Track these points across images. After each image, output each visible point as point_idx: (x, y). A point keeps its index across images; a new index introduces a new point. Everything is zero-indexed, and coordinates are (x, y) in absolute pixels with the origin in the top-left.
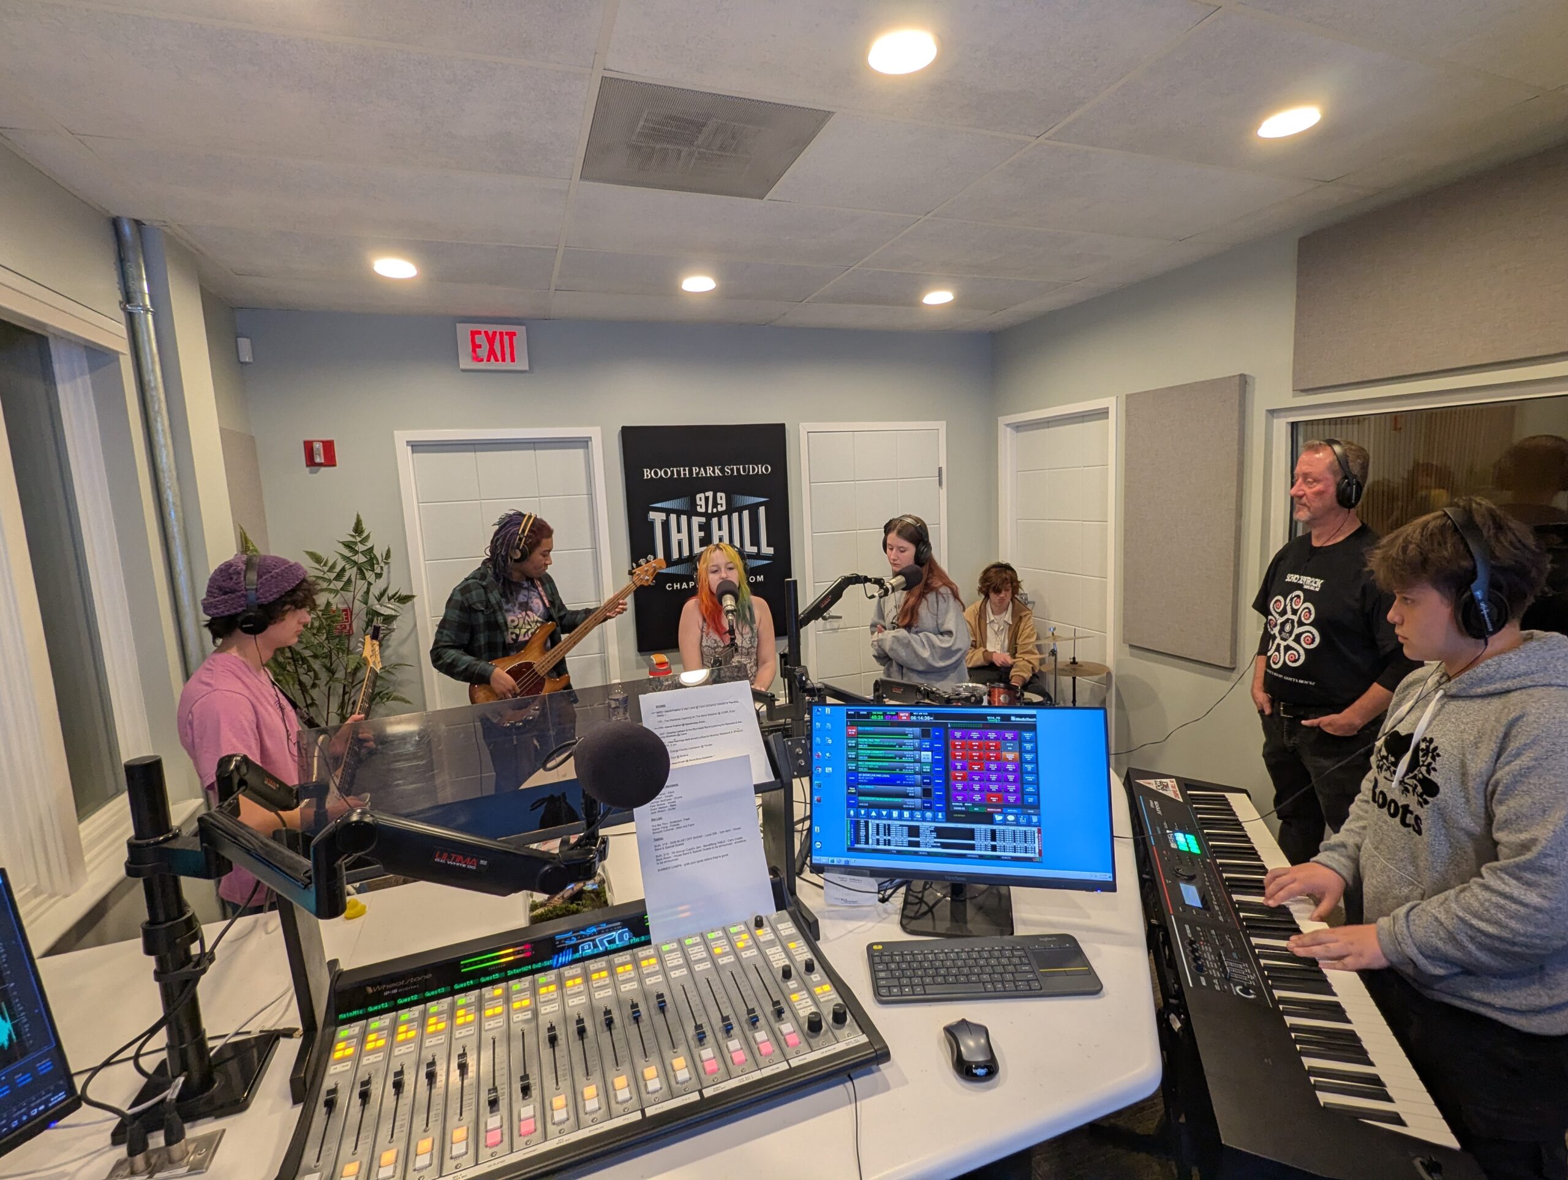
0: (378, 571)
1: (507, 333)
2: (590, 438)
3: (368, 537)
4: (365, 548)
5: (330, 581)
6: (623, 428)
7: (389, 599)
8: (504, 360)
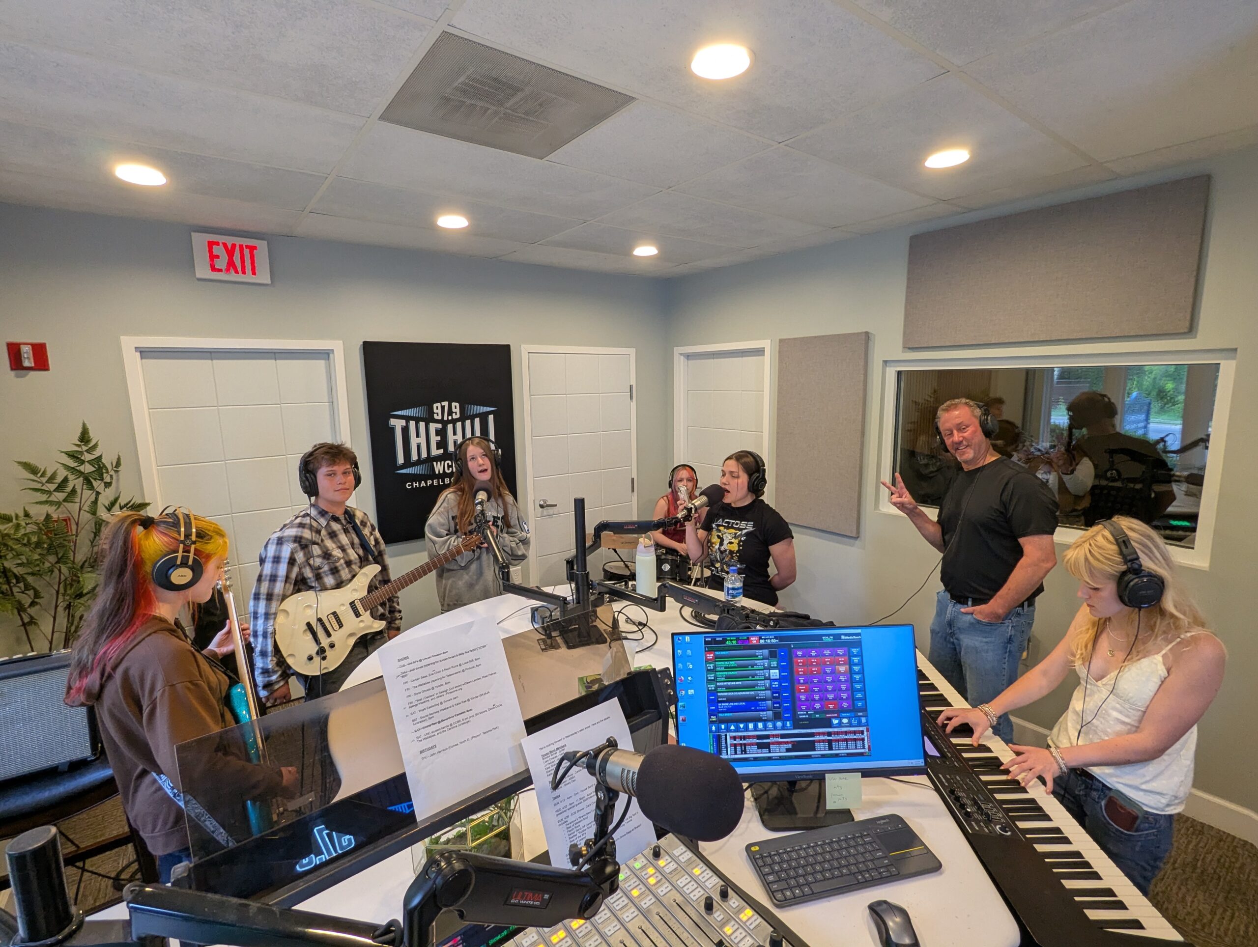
0: (108, 479)
1: (247, 247)
2: (333, 350)
3: (95, 446)
4: (93, 457)
5: (49, 493)
6: (365, 343)
7: (121, 508)
8: (244, 272)
